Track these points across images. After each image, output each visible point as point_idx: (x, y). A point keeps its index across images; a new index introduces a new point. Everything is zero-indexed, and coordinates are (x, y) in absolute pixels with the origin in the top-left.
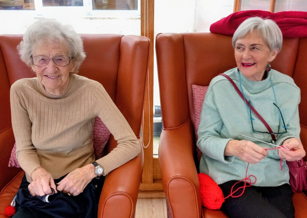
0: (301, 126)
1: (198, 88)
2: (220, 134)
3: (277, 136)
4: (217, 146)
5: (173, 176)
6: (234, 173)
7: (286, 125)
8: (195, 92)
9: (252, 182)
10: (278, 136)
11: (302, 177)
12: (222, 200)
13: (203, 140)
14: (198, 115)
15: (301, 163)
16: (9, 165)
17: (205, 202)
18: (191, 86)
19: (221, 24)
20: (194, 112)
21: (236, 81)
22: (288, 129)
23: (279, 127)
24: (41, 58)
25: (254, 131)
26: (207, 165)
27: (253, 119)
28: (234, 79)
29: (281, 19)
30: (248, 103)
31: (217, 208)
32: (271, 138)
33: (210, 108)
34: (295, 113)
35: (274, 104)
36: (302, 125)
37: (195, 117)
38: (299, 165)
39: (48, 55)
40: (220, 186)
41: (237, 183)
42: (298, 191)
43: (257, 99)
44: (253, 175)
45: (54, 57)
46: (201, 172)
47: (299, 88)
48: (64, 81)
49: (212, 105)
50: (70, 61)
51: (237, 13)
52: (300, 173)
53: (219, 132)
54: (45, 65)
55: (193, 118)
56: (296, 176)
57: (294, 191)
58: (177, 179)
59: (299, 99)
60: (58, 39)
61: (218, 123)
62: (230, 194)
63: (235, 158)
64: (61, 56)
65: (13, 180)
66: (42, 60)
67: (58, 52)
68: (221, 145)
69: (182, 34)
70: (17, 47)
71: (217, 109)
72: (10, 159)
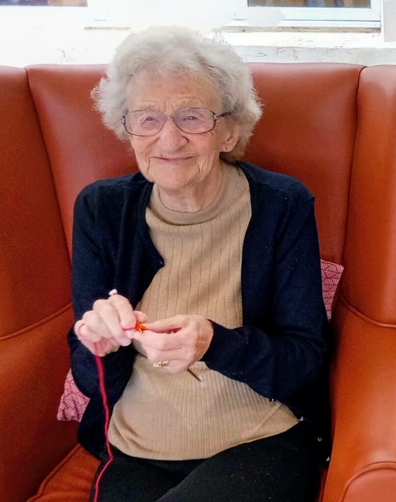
16: (59, 416)
24: (146, 115)
39: (162, 110)
45: (175, 112)
48: (205, 169)
50: (215, 121)
54: (154, 131)
60: (186, 70)
64: (193, 109)
65: (71, 456)
66: (147, 119)
67: (186, 100)
70: (92, 93)
72: (62, 398)
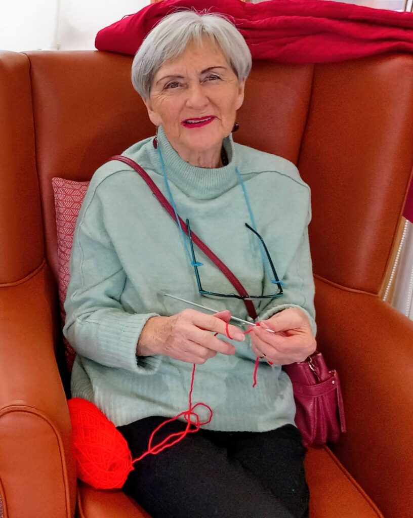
0: (315, 278)
1: (67, 185)
2: (120, 301)
3: (259, 306)
4: (118, 334)
5: (6, 405)
6: (156, 397)
7: (280, 277)
8: (59, 196)
9: (201, 419)
10: (262, 306)
11: (325, 409)
12: (128, 466)
13: (78, 320)
14: (66, 252)
15: (321, 373)
17: (85, 471)
18: (51, 181)
19: (122, 29)
20: (58, 245)
21: (155, 173)
22: (284, 288)
23: (263, 282)
25: (203, 293)
26: (89, 379)
27: (200, 264)
28: (148, 167)
29: (269, 18)
30: (185, 227)
31: (114, 486)
32: (244, 310)
33: (91, 241)
34: (300, 247)
35: (247, 225)
36: (319, 277)
37: (60, 257)
38: (316, 377)
40: (124, 430)
41: (164, 423)
42: (317, 445)
43: (208, 215)
44: (205, 402)
46: (74, 395)
47: (307, 185)
49: (98, 236)
51: (160, 3)
52: (320, 398)
53: (117, 297)
55: (55, 260)
56: (310, 407)
57: (306, 444)
58: (16, 413)
59: (308, 212)
61: (115, 276)
62: (147, 450)
63: (163, 362)
68: (128, 328)
69: (28, 53)
71: (111, 244)
